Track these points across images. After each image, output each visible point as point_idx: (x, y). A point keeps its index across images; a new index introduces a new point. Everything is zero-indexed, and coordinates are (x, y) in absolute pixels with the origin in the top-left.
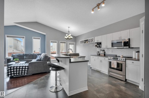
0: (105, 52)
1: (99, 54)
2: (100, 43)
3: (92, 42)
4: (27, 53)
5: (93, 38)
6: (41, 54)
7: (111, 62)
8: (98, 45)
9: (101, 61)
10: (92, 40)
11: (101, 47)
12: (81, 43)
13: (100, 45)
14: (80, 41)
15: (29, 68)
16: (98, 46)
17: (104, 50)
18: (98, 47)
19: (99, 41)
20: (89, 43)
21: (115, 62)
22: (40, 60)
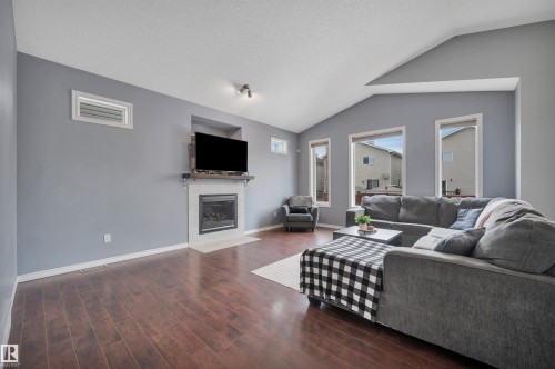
4: (413, 197)
6: (482, 205)
15: (386, 286)
22: (470, 250)
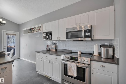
0: (56, 47)
1: (49, 49)
2: (50, 34)
3: (39, 32)
5: (41, 26)
7: (67, 65)
8: (47, 35)
9: (51, 62)
10: (39, 29)
11: (51, 39)
12: (24, 33)
13: (50, 36)
14: (24, 29)
16: (47, 37)
17: (55, 44)
18: (47, 39)
19: (49, 30)
20: (35, 32)
21: (74, 66)
